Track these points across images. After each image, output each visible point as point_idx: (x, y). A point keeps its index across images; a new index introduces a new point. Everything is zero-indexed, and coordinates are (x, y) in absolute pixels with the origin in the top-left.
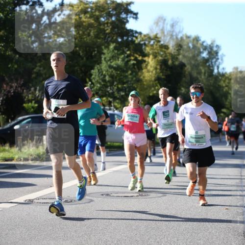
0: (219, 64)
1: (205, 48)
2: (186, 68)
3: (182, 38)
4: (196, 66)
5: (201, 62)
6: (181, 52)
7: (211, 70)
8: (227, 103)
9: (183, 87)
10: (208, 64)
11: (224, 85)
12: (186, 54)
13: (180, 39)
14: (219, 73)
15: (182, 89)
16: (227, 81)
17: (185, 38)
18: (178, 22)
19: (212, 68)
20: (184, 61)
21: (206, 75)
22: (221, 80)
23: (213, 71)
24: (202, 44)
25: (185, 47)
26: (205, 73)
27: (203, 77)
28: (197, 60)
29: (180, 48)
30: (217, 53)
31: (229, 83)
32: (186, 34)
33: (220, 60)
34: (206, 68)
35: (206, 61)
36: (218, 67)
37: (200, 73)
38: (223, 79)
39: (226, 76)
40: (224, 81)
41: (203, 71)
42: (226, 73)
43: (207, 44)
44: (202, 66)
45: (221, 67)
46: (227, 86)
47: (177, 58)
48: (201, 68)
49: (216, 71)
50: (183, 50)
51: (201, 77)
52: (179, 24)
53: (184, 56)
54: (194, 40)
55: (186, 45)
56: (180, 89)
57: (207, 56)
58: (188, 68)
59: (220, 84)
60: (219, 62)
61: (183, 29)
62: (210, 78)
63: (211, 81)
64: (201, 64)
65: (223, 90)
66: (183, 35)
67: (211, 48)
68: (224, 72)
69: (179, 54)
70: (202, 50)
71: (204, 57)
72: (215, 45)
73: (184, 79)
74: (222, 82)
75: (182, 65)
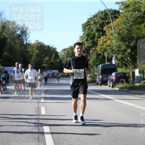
0: (27, 38)
1: (19, 29)
2: (7, 41)
3: (5, 22)
4: (13, 39)
5: (16, 37)
6: (5, 31)
7: (22, 41)
8: (32, 61)
9: (6, 51)
10: (20, 38)
11: (30, 50)
12: (8, 32)
13: (4, 23)
14: (27, 43)
15: (5, 52)
16: (32, 48)
17: (7, 22)
18: (3, 13)
19: (23, 41)
20: (6, 36)
21: (20, 44)
22: (28, 47)
23: (23, 42)
24: (17, 26)
25: (7, 28)
26: (19, 44)
27: (17, 46)
28: (14, 36)
29: (3, 28)
30: (26, 32)
31: (33, 49)
32: (8, 20)
33: (27, 36)
34: (19, 40)
35: (19, 36)
36: (26, 40)
37: (15, 43)
38: (30, 47)
39: (31, 45)
40: (30, 48)
41: (17, 42)
42: (31, 43)
43: (20, 26)
44: (17, 39)
45: (28, 40)
46: (31, 51)
47: (2, 34)
48: (17, 40)
49: (25, 42)
50: (6, 30)
51: (16, 46)
52: (3, 14)
53: (6, 33)
54: (12, 23)
55: (8, 27)
56: (4, 53)
57: (20, 33)
58: (9, 40)
59: (27, 50)
60: (27, 37)
61: (6, 17)
62: (22, 46)
63: (22, 48)
64: (16, 38)
65: (29, 53)
66: (6, 20)
67: (23, 28)
68: (30, 43)
69: (3, 32)
70: (17, 29)
71: (18, 34)
72: (25, 27)
73: (6, 47)
74: (29, 49)
75: (5, 39)
